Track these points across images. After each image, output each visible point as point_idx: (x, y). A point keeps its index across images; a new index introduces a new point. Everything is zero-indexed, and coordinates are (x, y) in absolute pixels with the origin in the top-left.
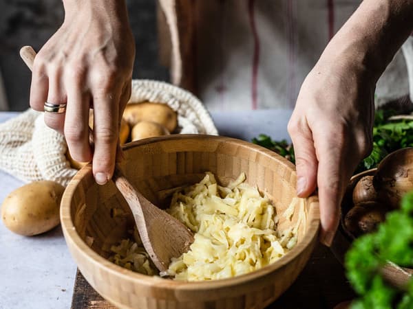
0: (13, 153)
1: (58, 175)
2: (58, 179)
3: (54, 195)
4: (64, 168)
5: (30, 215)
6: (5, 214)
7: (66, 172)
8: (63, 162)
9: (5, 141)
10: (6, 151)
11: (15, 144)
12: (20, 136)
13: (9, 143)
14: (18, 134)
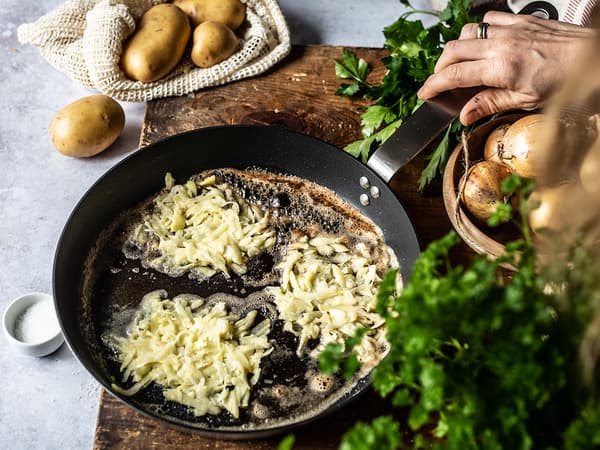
0: (62, 51)
1: (111, 88)
2: (110, 92)
3: (106, 117)
4: (118, 79)
5: (80, 142)
6: (54, 136)
7: (120, 85)
8: (116, 73)
9: (53, 38)
10: (55, 48)
11: (65, 41)
12: (70, 33)
13: (58, 40)
14: (67, 30)
